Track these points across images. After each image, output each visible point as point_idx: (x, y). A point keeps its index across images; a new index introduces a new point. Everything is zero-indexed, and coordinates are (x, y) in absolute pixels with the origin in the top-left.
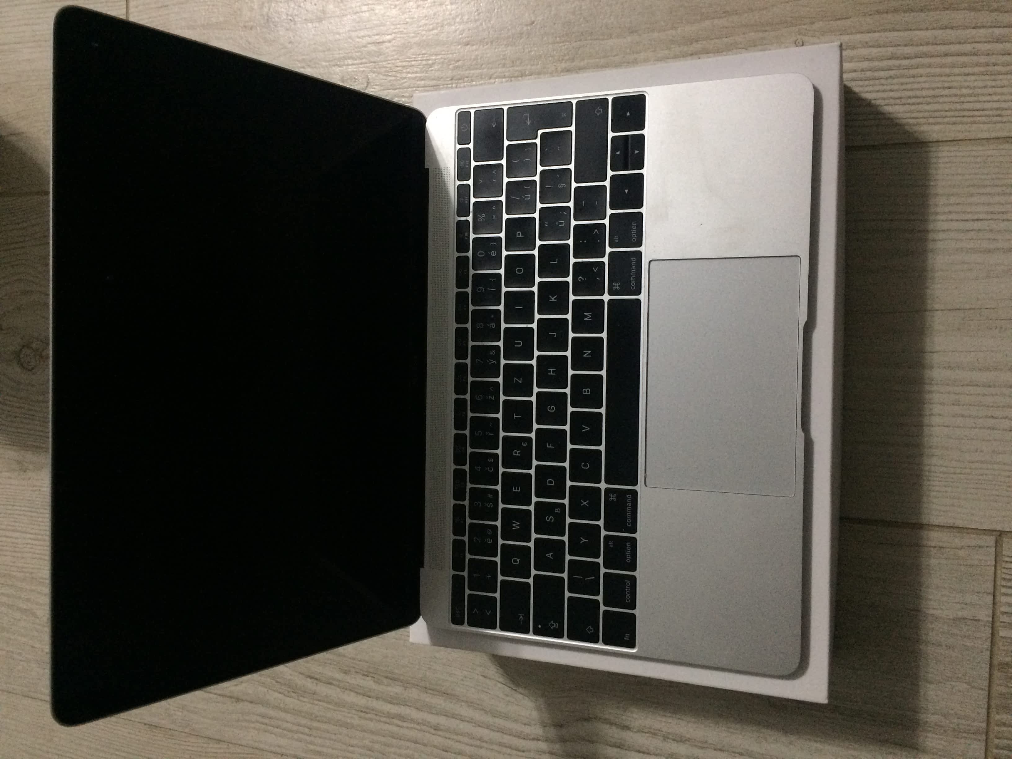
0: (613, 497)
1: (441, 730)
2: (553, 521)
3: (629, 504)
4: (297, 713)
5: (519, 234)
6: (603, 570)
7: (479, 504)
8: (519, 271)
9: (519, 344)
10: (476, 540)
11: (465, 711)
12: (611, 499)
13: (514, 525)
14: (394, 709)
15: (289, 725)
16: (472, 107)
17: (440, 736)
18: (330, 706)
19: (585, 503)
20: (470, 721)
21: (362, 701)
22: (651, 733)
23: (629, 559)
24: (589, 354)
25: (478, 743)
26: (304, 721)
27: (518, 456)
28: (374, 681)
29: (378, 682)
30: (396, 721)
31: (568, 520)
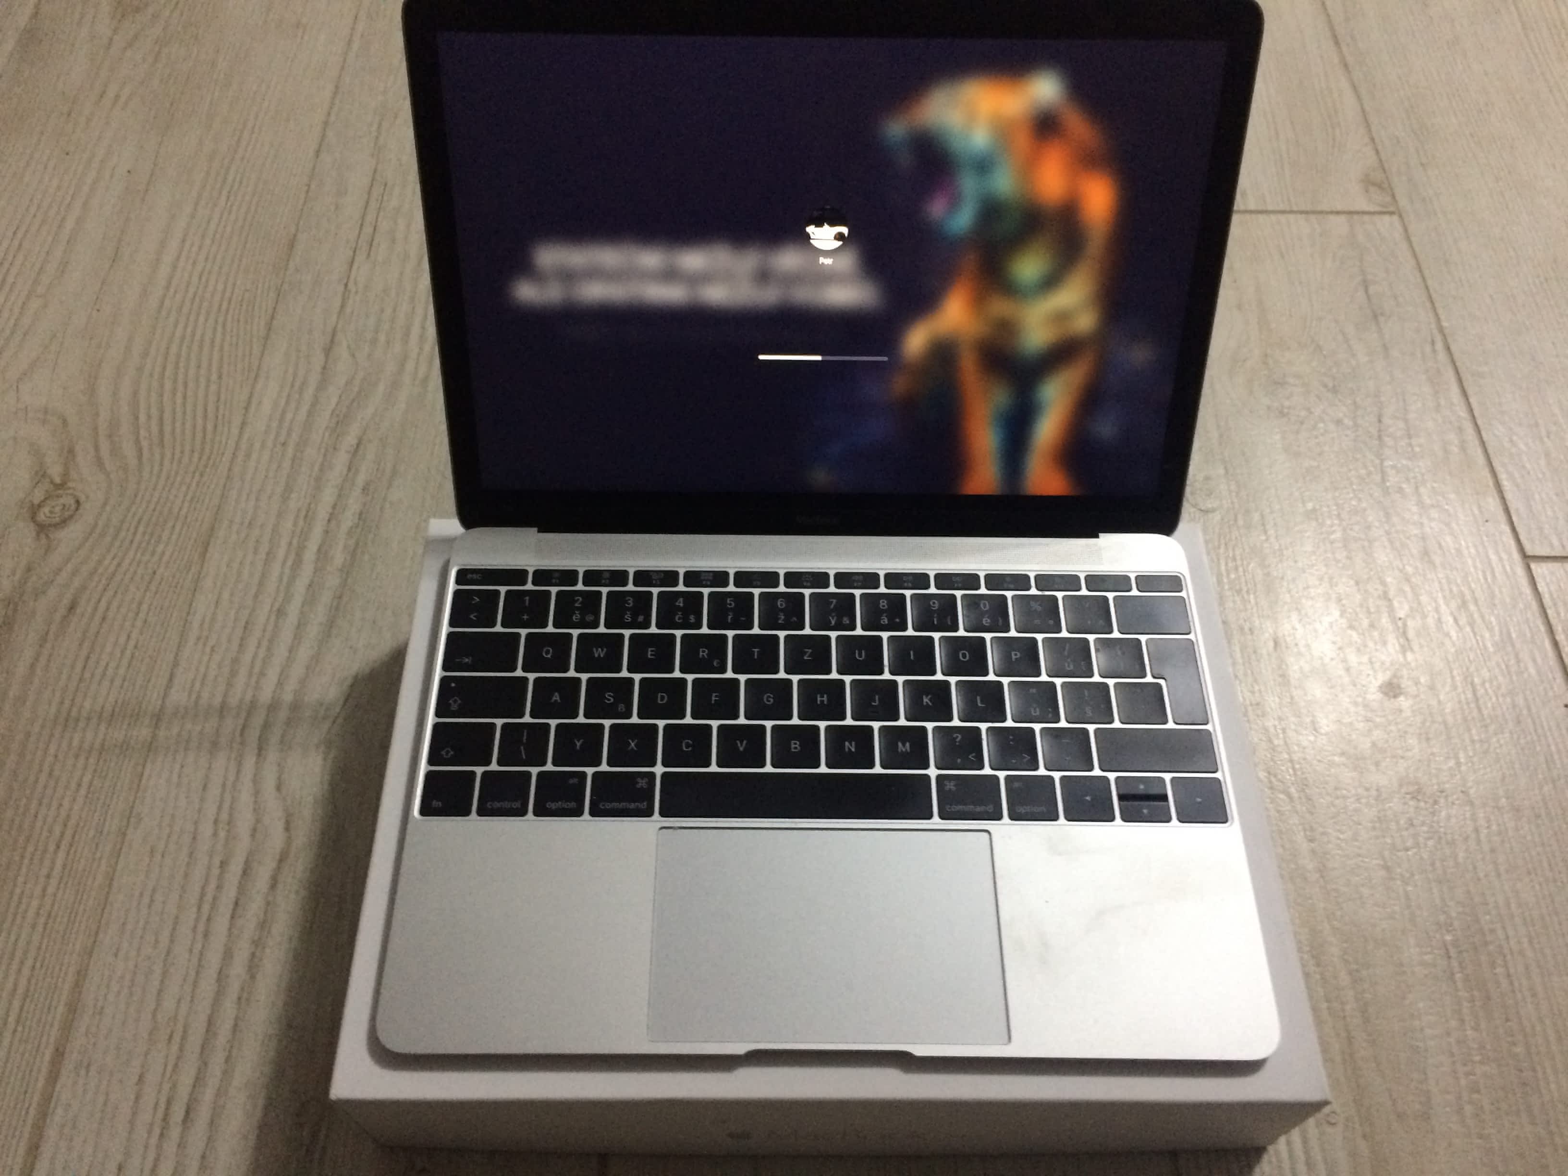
0: (642, 783)
1: (278, 618)
2: (606, 701)
3: (632, 806)
4: (308, 426)
5: (1016, 655)
6: (534, 771)
7: (629, 604)
8: (964, 656)
9: (860, 656)
10: (578, 600)
11: (304, 653)
12: (639, 780)
13: (600, 649)
14: (310, 555)
15: (289, 416)
16: (1189, 592)
17: (268, 620)
18: (316, 469)
19: (633, 744)
20: (290, 660)
21: (322, 513)
22: (264, 921)
23: (553, 806)
24: (850, 749)
25: (257, 670)
26: (295, 436)
27: (699, 654)
28: (351, 527)
29: (350, 533)
30: (292, 557)
31: (607, 723)
